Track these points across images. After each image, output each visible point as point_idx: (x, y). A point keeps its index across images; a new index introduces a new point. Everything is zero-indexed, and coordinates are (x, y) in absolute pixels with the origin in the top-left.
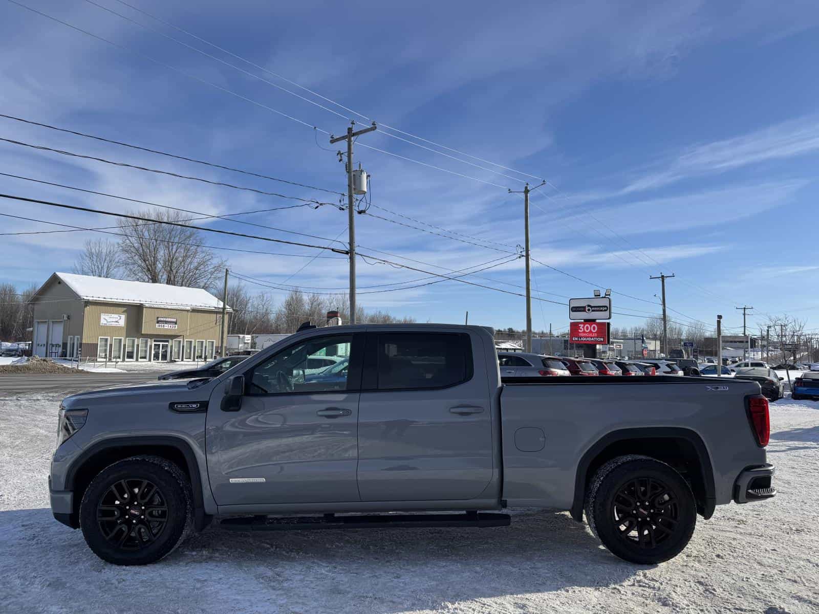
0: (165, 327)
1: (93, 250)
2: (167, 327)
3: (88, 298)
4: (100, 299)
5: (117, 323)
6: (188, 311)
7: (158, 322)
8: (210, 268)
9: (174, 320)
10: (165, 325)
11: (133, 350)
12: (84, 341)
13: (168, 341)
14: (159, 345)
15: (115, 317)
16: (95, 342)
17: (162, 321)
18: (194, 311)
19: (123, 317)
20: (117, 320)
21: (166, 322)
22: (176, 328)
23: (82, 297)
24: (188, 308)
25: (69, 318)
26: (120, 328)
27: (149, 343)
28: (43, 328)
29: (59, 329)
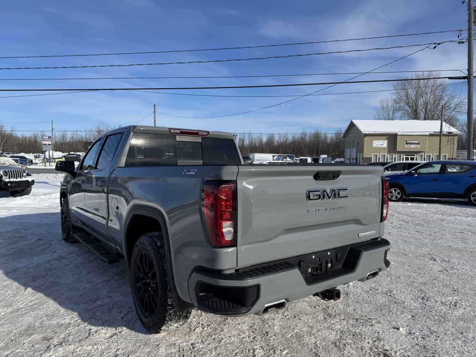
0: (411, 147)
1: (385, 105)
2: (413, 147)
3: (365, 132)
4: (372, 132)
5: (382, 146)
6: (427, 136)
7: (407, 144)
8: (453, 106)
9: (417, 142)
10: (412, 145)
11: (392, 160)
12: (364, 156)
13: (414, 155)
14: (408, 158)
15: (381, 142)
16: (370, 157)
17: (409, 143)
18: (431, 135)
19: (386, 142)
20: (382, 144)
21: (412, 144)
22: (419, 147)
23: (363, 132)
24: (427, 134)
25: (358, 144)
26: (384, 148)
27: (402, 157)
28: (348, 150)
29: (354, 150)
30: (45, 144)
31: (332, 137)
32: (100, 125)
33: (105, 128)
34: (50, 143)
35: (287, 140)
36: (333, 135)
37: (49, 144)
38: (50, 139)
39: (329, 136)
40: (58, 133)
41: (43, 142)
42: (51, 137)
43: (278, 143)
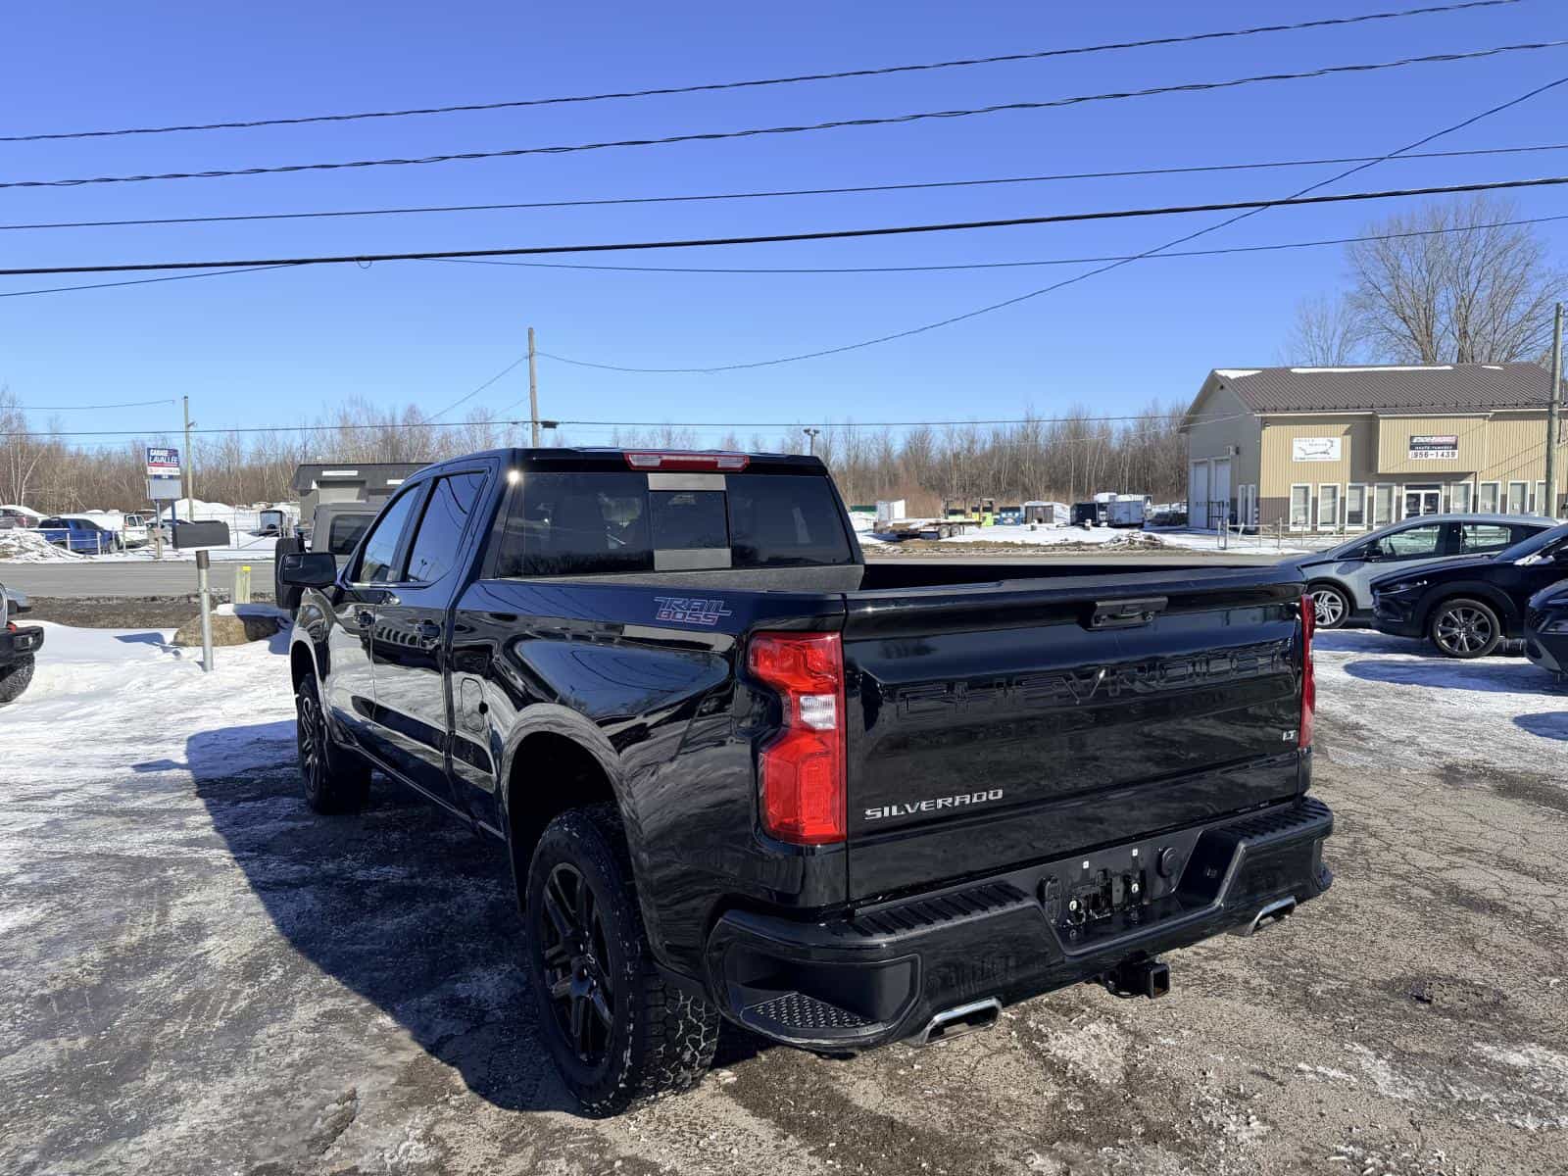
0: (1430, 457)
2: (1434, 457)
5: (1324, 455)
7: (1412, 447)
9: (1451, 440)
10: (1430, 452)
11: (1362, 507)
12: (1263, 495)
13: (1437, 487)
14: (1418, 496)
15: (1320, 443)
16: (1284, 495)
17: (1422, 445)
20: (1323, 449)
21: (1432, 446)
22: (1456, 457)
23: (1256, 411)
25: (1237, 452)
27: (1395, 494)
28: (1202, 471)
29: (1224, 474)
30: (159, 477)
31: (1126, 431)
32: (348, 409)
33: (364, 418)
34: (175, 471)
35: (973, 442)
36: (1130, 423)
37: (171, 477)
38: (174, 459)
39: (1117, 427)
40: (210, 438)
41: (149, 468)
42: (176, 451)
43: (944, 455)
